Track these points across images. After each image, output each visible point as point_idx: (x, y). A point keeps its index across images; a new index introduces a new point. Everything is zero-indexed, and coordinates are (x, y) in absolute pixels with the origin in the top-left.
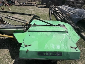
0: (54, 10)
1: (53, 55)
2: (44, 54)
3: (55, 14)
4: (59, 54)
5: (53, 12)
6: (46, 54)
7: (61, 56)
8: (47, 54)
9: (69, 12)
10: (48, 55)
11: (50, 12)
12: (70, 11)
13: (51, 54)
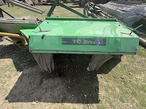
0: (91, 8)
1: (89, 44)
2: (74, 41)
3: (95, 14)
4: (100, 41)
5: (90, 12)
6: (77, 42)
7: (105, 45)
8: (79, 41)
9: (118, 10)
10: (82, 44)
11: (86, 12)
12: (120, 9)
13: (85, 42)
